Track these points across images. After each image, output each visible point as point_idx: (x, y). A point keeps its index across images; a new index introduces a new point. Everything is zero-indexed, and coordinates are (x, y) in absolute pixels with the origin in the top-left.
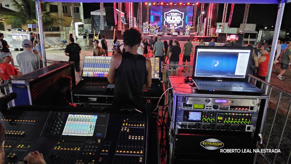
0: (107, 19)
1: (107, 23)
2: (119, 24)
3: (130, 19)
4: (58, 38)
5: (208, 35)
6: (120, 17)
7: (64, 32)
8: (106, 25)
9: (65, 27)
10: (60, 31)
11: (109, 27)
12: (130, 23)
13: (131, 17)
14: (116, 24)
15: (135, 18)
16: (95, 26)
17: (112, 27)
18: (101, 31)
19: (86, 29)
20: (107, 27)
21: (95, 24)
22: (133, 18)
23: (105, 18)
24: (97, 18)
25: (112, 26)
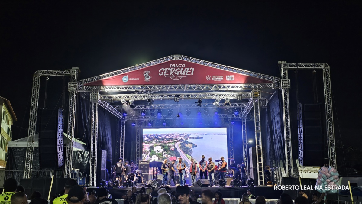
1: (41, 163)
2: (67, 164)
3: (91, 155)
5: (261, 183)
6: (70, 151)
12: (91, 162)
14: (60, 165)
15: (104, 152)
23: (38, 153)
24: (21, 153)
25: (52, 168)
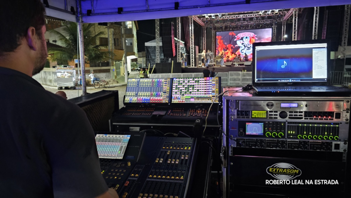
0: (163, 50)
1: (164, 54)
2: (178, 54)
3: (191, 49)
4: (108, 74)
6: (179, 47)
7: (115, 68)
8: (163, 57)
9: (115, 61)
10: (110, 66)
11: (166, 59)
12: (191, 53)
13: (192, 46)
14: (174, 55)
15: (197, 47)
16: (150, 58)
17: (170, 59)
18: (157, 64)
19: (140, 64)
20: (163, 59)
21: (150, 57)
22: (195, 48)
23: (162, 49)
24: (152, 49)
25: (170, 57)
